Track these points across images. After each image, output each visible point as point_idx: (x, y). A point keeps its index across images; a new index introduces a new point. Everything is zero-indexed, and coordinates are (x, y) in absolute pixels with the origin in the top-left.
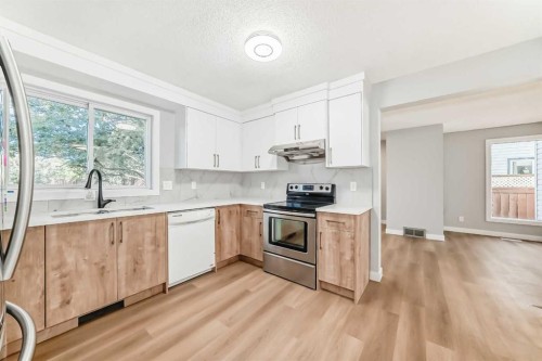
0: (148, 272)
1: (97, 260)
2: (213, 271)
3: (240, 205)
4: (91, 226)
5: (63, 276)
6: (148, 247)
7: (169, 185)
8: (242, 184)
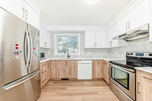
0: (73, 74)
1: (63, 68)
2: (92, 80)
3: (103, 60)
4: (62, 61)
5: (58, 70)
6: (73, 68)
7: (82, 53)
8: (108, 52)
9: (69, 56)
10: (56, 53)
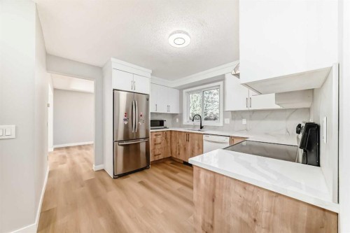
1: (184, 145)
7: (228, 121)
9: (201, 127)
10: (186, 121)
